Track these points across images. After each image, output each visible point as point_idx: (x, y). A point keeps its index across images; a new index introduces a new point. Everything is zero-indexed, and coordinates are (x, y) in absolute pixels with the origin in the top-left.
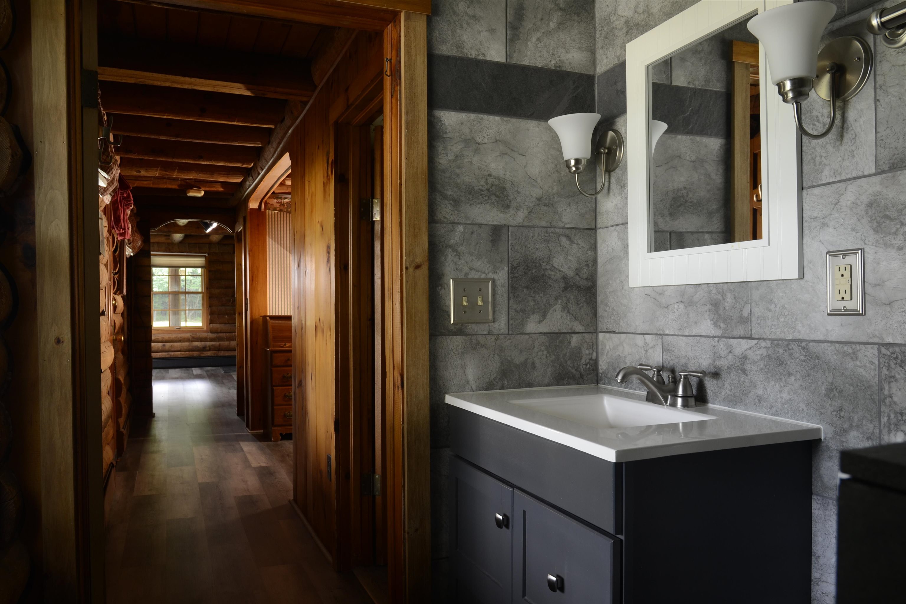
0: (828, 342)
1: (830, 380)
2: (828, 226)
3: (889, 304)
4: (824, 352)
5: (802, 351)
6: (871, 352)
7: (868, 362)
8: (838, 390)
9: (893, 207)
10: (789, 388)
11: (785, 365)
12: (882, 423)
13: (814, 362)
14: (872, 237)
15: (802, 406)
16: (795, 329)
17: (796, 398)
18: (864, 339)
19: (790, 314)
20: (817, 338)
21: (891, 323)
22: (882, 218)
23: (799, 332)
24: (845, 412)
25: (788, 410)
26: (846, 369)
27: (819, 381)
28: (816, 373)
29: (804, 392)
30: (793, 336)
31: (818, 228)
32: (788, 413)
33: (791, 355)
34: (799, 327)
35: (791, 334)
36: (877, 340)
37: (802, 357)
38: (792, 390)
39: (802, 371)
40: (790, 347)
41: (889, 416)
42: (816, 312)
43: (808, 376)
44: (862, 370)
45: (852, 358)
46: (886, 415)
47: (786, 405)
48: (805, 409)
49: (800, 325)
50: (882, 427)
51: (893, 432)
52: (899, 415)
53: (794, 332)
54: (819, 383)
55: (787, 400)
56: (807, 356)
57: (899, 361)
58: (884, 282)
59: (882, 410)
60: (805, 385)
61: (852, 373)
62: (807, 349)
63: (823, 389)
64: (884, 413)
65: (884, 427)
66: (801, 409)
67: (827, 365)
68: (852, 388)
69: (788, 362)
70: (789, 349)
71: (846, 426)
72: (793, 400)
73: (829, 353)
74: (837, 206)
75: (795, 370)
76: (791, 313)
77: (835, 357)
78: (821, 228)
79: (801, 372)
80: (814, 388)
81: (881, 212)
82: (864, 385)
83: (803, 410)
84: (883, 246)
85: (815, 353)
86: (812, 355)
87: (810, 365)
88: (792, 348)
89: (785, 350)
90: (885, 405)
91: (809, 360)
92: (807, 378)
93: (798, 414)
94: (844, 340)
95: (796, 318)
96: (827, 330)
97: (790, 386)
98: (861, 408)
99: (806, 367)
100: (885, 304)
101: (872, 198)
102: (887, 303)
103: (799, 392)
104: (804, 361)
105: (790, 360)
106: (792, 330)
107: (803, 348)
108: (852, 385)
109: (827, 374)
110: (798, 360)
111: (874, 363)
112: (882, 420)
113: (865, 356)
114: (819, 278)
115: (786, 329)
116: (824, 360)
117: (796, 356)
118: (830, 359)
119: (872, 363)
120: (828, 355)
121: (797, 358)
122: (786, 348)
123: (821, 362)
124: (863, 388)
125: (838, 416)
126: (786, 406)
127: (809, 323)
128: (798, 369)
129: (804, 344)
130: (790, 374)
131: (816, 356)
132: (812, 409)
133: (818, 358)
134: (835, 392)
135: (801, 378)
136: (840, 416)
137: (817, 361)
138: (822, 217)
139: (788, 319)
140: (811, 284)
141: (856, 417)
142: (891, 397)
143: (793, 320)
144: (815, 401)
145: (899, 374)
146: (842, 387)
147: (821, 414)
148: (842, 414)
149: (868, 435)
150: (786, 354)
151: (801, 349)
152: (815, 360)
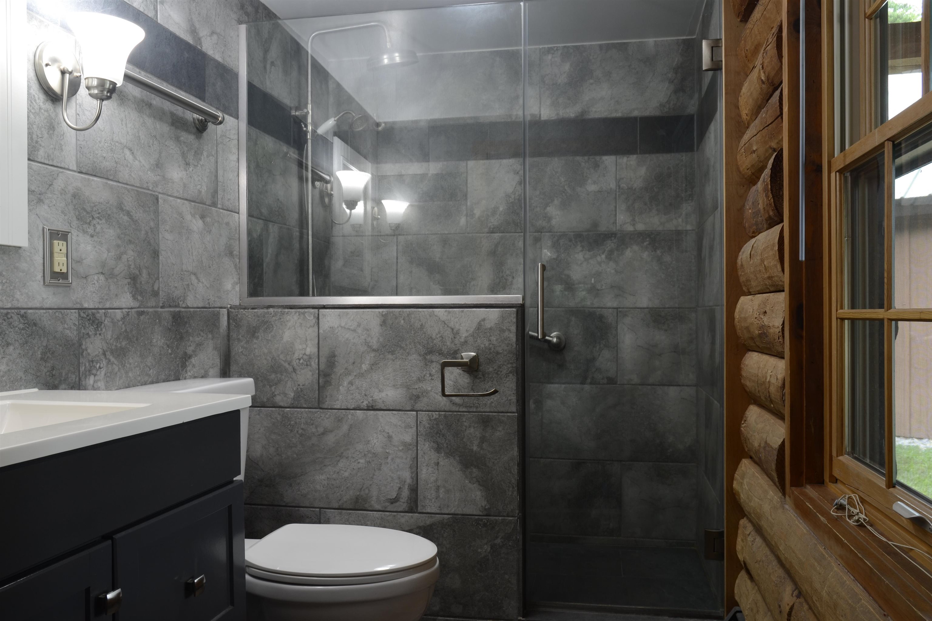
0: (43, 309)
1: (44, 344)
2: (43, 203)
3: (86, 278)
4: (40, 319)
5: (21, 319)
6: (74, 315)
7: (72, 324)
8: (51, 352)
9: (88, 203)
10: (7, 359)
11: (4, 335)
12: (81, 372)
13: (31, 329)
14: (75, 222)
15: (20, 374)
16: (14, 297)
17: (14, 367)
18: (70, 305)
19: (8, 282)
20: (34, 306)
21: (87, 292)
22: (81, 209)
23: (18, 300)
24: (56, 371)
25: (6, 382)
26: (57, 332)
27: (35, 346)
28: (33, 340)
29: (22, 360)
30: (12, 304)
31: (35, 201)
32: (6, 385)
33: (10, 324)
34: (18, 295)
35: (10, 302)
36: (78, 306)
37: (21, 325)
38: (11, 361)
39: (21, 339)
40: (9, 316)
41: (85, 365)
42: (33, 281)
43: (26, 343)
44: (68, 331)
45: (61, 322)
46: (84, 365)
47: (4, 377)
48: (23, 377)
49: (18, 293)
50: (81, 374)
51: (88, 377)
52: (91, 363)
53: (13, 301)
54: (36, 348)
55: (6, 372)
56: (25, 324)
57: (91, 321)
58: (82, 260)
59: (81, 362)
60: (23, 353)
61: (61, 335)
62: (26, 317)
63: (39, 353)
64: (82, 363)
65: (82, 375)
66: (19, 377)
67: (42, 330)
68: (61, 348)
69: (7, 332)
70: (8, 318)
71: (56, 382)
72: (12, 370)
73: (45, 319)
74: (50, 187)
75: (13, 340)
76: (10, 280)
77: (49, 323)
78: (37, 203)
79: (19, 341)
80: (31, 354)
81: (80, 204)
82: (69, 344)
83: (21, 378)
84: (82, 231)
85: (33, 320)
86: (30, 322)
87: (28, 332)
88: (12, 317)
89: (4, 320)
90: (83, 357)
91: (28, 328)
92: (25, 345)
93: (16, 384)
94: (55, 307)
95: (15, 287)
96: (43, 298)
97: (8, 357)
98: (68, 364)
99: (25, 334)
100: (83, 277)
101: (75, 190)
102: (84, 276)
103: (18, 361)
104: (23, 329)
105: (9, 330)
106: (11, 299)
107: (22, 316)
108: (61, 346)
109: (42, 339)
110: (17, 328)
111: (76, 325)
112: (81, 369)
113: (71, 319)
114: (35, 249)
115: (5, 297)
116: (40, 326)
117: (15, 325)
118: (45, 325)
119: (75, 324)
120: (44, 321)
121: (16, 327)
122: (5, 318)
123: (38, 329)
124: (69, 346)
125: (51, 375)
126: (4, 379)
127: (27, 291)
128: (16, 338)
129: (23, 311)
130: (8, 344)
131: (34, 323)
132: (29, 374)
133: (35, 324)
134: (48, 354)
135: (20, 346)
136: (53, 375)
137: (34, 328)
138: (38, 193)
139: (6, 287)
140: (28, 254)
141: (64, 372)
142: (87, 350)
143: (11, 288)
144: (32, 367)
145: (91, 331)
146: (54, 349)
147: (37, 378)
148: (54, 373)
149: (72, 385)
150: (4, 324)
151: (20, 318)
152: (32, 327)
